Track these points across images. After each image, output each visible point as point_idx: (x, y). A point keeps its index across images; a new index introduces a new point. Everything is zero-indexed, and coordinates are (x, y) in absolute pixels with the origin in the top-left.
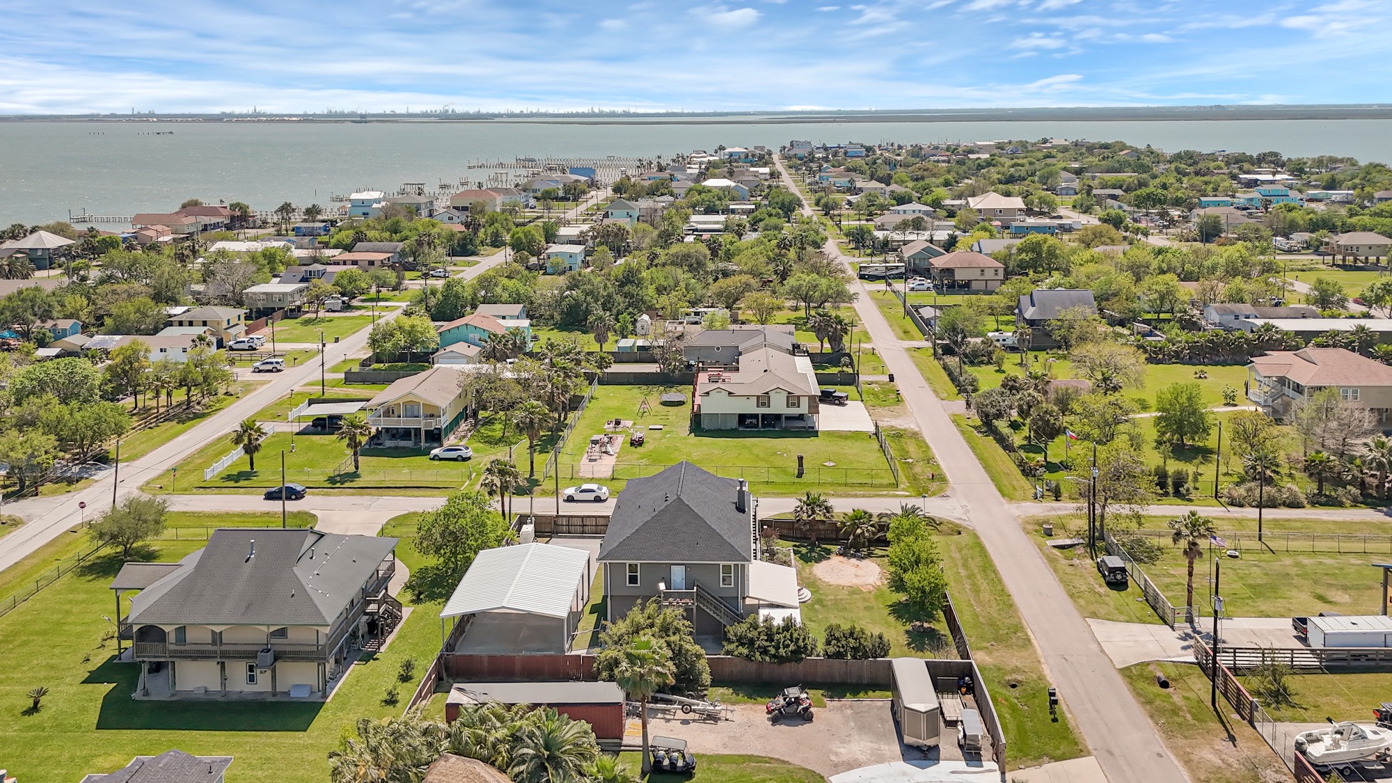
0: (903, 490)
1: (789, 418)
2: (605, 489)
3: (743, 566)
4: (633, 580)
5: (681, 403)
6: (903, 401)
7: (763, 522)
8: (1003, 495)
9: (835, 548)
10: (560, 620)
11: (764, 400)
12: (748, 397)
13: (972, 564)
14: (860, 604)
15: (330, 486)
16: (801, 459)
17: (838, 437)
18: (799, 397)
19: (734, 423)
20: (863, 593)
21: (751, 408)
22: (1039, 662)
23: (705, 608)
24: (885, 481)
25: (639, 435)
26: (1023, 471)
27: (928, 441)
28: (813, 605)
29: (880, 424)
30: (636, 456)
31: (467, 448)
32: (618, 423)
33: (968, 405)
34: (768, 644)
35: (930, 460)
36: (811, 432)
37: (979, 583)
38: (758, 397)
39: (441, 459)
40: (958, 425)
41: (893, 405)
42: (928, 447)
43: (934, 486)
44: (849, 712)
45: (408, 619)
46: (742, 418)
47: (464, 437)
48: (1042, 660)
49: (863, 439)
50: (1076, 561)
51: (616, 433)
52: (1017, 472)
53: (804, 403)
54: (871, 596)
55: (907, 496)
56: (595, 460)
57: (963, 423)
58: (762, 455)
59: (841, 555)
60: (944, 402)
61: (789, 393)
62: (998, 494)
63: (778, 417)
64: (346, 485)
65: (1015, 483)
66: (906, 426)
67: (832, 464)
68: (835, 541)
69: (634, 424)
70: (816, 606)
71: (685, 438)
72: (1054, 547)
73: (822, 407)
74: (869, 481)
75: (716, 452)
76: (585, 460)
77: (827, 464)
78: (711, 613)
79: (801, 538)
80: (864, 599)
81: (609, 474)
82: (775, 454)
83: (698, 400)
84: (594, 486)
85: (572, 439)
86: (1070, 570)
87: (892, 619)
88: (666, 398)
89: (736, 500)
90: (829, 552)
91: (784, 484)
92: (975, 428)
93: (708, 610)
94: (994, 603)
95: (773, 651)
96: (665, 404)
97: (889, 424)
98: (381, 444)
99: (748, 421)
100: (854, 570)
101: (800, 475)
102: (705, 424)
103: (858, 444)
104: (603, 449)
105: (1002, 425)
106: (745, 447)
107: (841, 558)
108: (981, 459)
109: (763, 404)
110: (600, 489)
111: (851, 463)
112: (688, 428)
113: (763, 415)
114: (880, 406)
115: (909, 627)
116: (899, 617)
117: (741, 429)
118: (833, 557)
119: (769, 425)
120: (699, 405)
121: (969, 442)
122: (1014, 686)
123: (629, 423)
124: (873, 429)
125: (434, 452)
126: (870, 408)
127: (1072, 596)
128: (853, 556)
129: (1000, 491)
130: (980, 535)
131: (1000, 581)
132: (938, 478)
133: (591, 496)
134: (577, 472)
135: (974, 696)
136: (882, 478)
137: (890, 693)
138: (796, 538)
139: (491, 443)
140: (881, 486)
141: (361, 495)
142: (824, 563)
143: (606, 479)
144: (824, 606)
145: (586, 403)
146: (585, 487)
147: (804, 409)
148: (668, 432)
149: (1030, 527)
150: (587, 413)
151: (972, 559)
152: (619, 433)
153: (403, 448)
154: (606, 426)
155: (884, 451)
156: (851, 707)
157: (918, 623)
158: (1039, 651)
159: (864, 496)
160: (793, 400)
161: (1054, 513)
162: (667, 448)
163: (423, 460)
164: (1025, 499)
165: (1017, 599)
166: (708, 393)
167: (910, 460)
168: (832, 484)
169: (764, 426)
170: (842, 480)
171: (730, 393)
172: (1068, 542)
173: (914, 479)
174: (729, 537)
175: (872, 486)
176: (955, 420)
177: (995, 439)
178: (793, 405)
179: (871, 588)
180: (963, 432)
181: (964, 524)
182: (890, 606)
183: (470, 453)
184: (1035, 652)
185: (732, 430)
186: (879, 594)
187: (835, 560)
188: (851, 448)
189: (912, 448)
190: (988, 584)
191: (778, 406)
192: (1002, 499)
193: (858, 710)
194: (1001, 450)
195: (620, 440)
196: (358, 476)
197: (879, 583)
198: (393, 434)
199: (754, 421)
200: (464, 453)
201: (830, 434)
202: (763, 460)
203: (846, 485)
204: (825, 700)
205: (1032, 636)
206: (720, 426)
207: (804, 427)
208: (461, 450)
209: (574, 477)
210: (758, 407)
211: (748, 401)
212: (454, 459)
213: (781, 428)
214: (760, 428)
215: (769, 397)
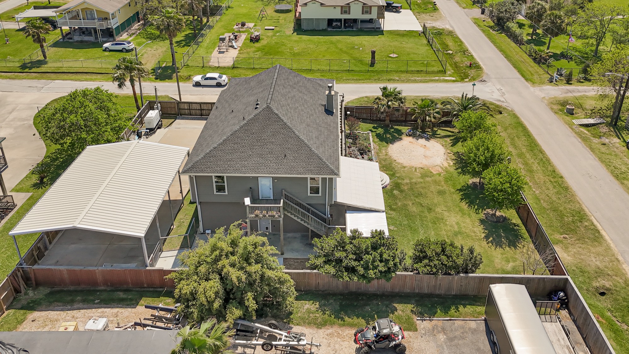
0: (450, 76)
1: (363, 21)
2: (224, 77)
3: (331, 180)
4: (221, 189)
5: (288, 11)
6: (438, 9)
7: (347, 109)
8: (527, 80)
9: (405, 129)
10: (139, 239)
11: (346, 9)
12: (335, 7)
13: (519, 143)
14: (433, 188)
15: (20, 71)
16: (373, 53)
17: (398, 35)
18: (371, 7)
19: (324, 26)
20: (433, 175)
21: (336, 14)
22: (619, 261)
23: (293, 216)
24: (435, 69)
25: (257, 33)
26: (535, 59)
27: (460, 37)
28: (392, 190)
29: (427, 25)
30: (253, 49)
31: (129, 43)
32: (243, 25)
33: (483, 13)
34: (356, 263)
35: (465, 52)
36: (378, 31)
37: (530, 162)
38: (342, 7)
39: (111, 51)
40: (479, 26)
41: (431, 12)
42: (461, 41)
43: (472, 72)
44: (442, 337)
45: (22, 207)
46: (330, 22)
47: (133, 34)
48: (620, 258)
49: (415, 36)
50: (606, 141)
51: (240, 32)
52: (530, 60)
53: (375, 11)
54: (441, 178)
55: (454, 81)
56: (223, 52)
57: (482, 24)
58: (345, 49)
59: (410, 135)
60: (466, 10)
61: (364, 4)
62: (523, 79)
63: (355, 21)
64: (34, 70)
65: (530, 69)
66: (444, 27)
67: (395, 56)
68: (404, 122)
69: (255, 25)
70: (395, 192)
71: (289, 36)
72: (581, 125)
73: (387, 14)
74: (424, 69)
75: (311, 46)
76: (215, 53)
77: (391, 55)
78: (299, 220)
79: (376, 120)
80: (436, 182)
81: (231, 64)
82: (353, 48)
83: (299, 9)
84: (216, 75)
85: (210, 36)
86: (603, 149)
87: (464, 205)
88: (279, 7)
89: (325, 103)
90: (400, 133)
91: (360, 71)
92: (491, 27)
93: (296, 218)
94: (549, 185)
95: (361, 270)
96: (277, 11)
97: (431, 25)
98: (71, 39)
99: (334, 24)
100: (422, 150)
101: (372, 64)
102: (304, 26)
103: (412, 40)
104: (230, 44)
105: (513, 26)
106: (332, 43)
107: (410, 139)
108: (501, 51)
109: (345, 12)
110: (220, 77)
111: (409, 54)
112: (292, 29)
113: (345, 20)
114: (423, 13)
115: (482, 216)
116: (471, 203)
117: (329, 29)
118: (404, 137)
119: (350, 27)
120: (300, 13)
121: (489, 37)
122: (603, 294)
123: (251, 25)
124: (421, 29)
125: (106, 45)
126: (417, 14)
127: (617, 177)
128: (421, 137)
129: (523, 76)
130: (519, 116)
131: (548, 160)
132: (474, 66)
133: (214, 82)
134: (209, 62)
135: (570, 313)
136: (433, 66)
137: (482, 309)
138: (373, 120)
139: (151, 39)
140: (433, 73)
141: (42, 78)
142: (397, 145)
143: (228, 68)
144: (401, 191)
145: (224, 11)
146: (209, 75)
147: (374, 15)
148: (278, 32)
149: (556, 107)
150: (224, 18)
151: (518, 138)
152: (243, 32)
153: (86, 42)
154: (235, 27)
155: (431, 45)
156: (444, 330)
157: (489, 211)
158: (612, 245)
159: (421, 81)
160: (366, 9)
161: (570, 95)
162: (277, 43)
163: (96, 52)
164: (543, 83)
165: (571, 181)
166: (306, 4)
167: (450, 52)
168: (397, 72)
169: (345, 27)
170: (403, 69)
171: (322, 4)
172: (591, 121)
173: (456, 66)
174: (318, 147)
175: (427, 73)
176: (476, 22)
177: (507, 35)
178: (367, 12)
179: (440, 170)
180: (483, 31)
181: (504, 105)
182: (460, 190)
183: (132, 46)
184: (608, 248)
185: (323, 30)
186: (448, 179)
187: (407, 141)
188: (409, 44)
189: (450, 43)
190: (538, 163)
191: (356, 13)
192: (526, 83)
193: (451, 335)
194: (513, 44)
195: (243, 37)
196: (46, 63)
197: (446, 165)
198: (83, 31)
199: (339, 24)
200: (126, 46)
201: (391, 32)
202: (346, 52)
203: (407, 72)
204: (415, 318)
205: (600, 228)
206: (315, 27)
207: (374, 28)
208: (124, 44)
209: (203, 67)
210: (341, 14)
211: (335, 10)
212: (121, 51)
213: (358, 28)
214: (343, 29)
215: (350, 7)
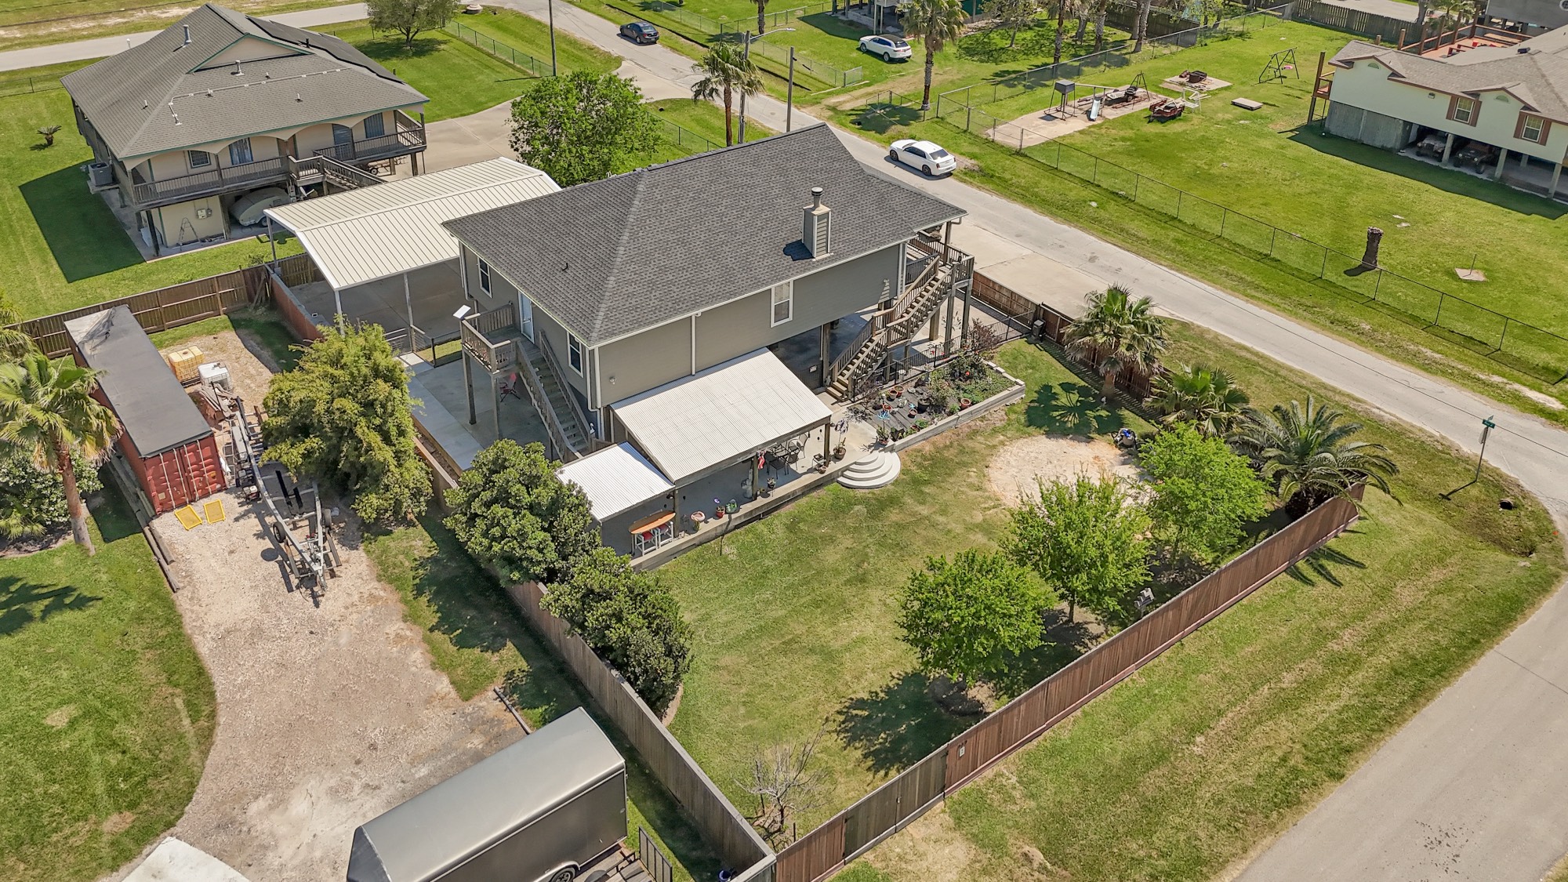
1: (1516, 160)
4: (485, 283)
11: (1466, 106)
12: (1433, 92)
16: (1372, 238)
18: (1548, 123)
19: (1391, 138)
21: (1434, 115)
28: (859, 501)
30: (1125, 133)
31: (901, 44)
38: (1455, 98)
46: (1411, 132)
53: (1559, 139)
56: (1053, 119)
61: (1527, 107)
63: (1490, 151)
67: (1477, 276)
69: (1225, 88)
70: (858, 508)
76: (1035, 115)
81: (1026, 144)
84: (931, 148)
99: (1423, 141)
109: (1462, 117)
110: (935, 155)
111: (1532, 291)
113: (1458, 138)
117: (1405, 155)
119: (1471, 164)
120: (1330, 84)
125: (866, 39)
133: (919, 163)
143: (1007, 150)
144: (873, 516)
146: (920, 144)
147: (1553, 150)
160: (1532, 124)
166: (1347, 62)
169: (1455, 162)
171: (1395, 74)
178: (1531, 135)
185: (1382, 150)
191: (1496, 128)
199: (1436, 145)
200: (892, 50)
206: (1359, 134)
207: (1546, 191)
208: (890, 44)
209: (965, 131)
210: (1449, 117)
211: (1431, 100)
212: (880, 57)
213: (1492, 176)
214: (1446, 164)
215: (1478, 105)
